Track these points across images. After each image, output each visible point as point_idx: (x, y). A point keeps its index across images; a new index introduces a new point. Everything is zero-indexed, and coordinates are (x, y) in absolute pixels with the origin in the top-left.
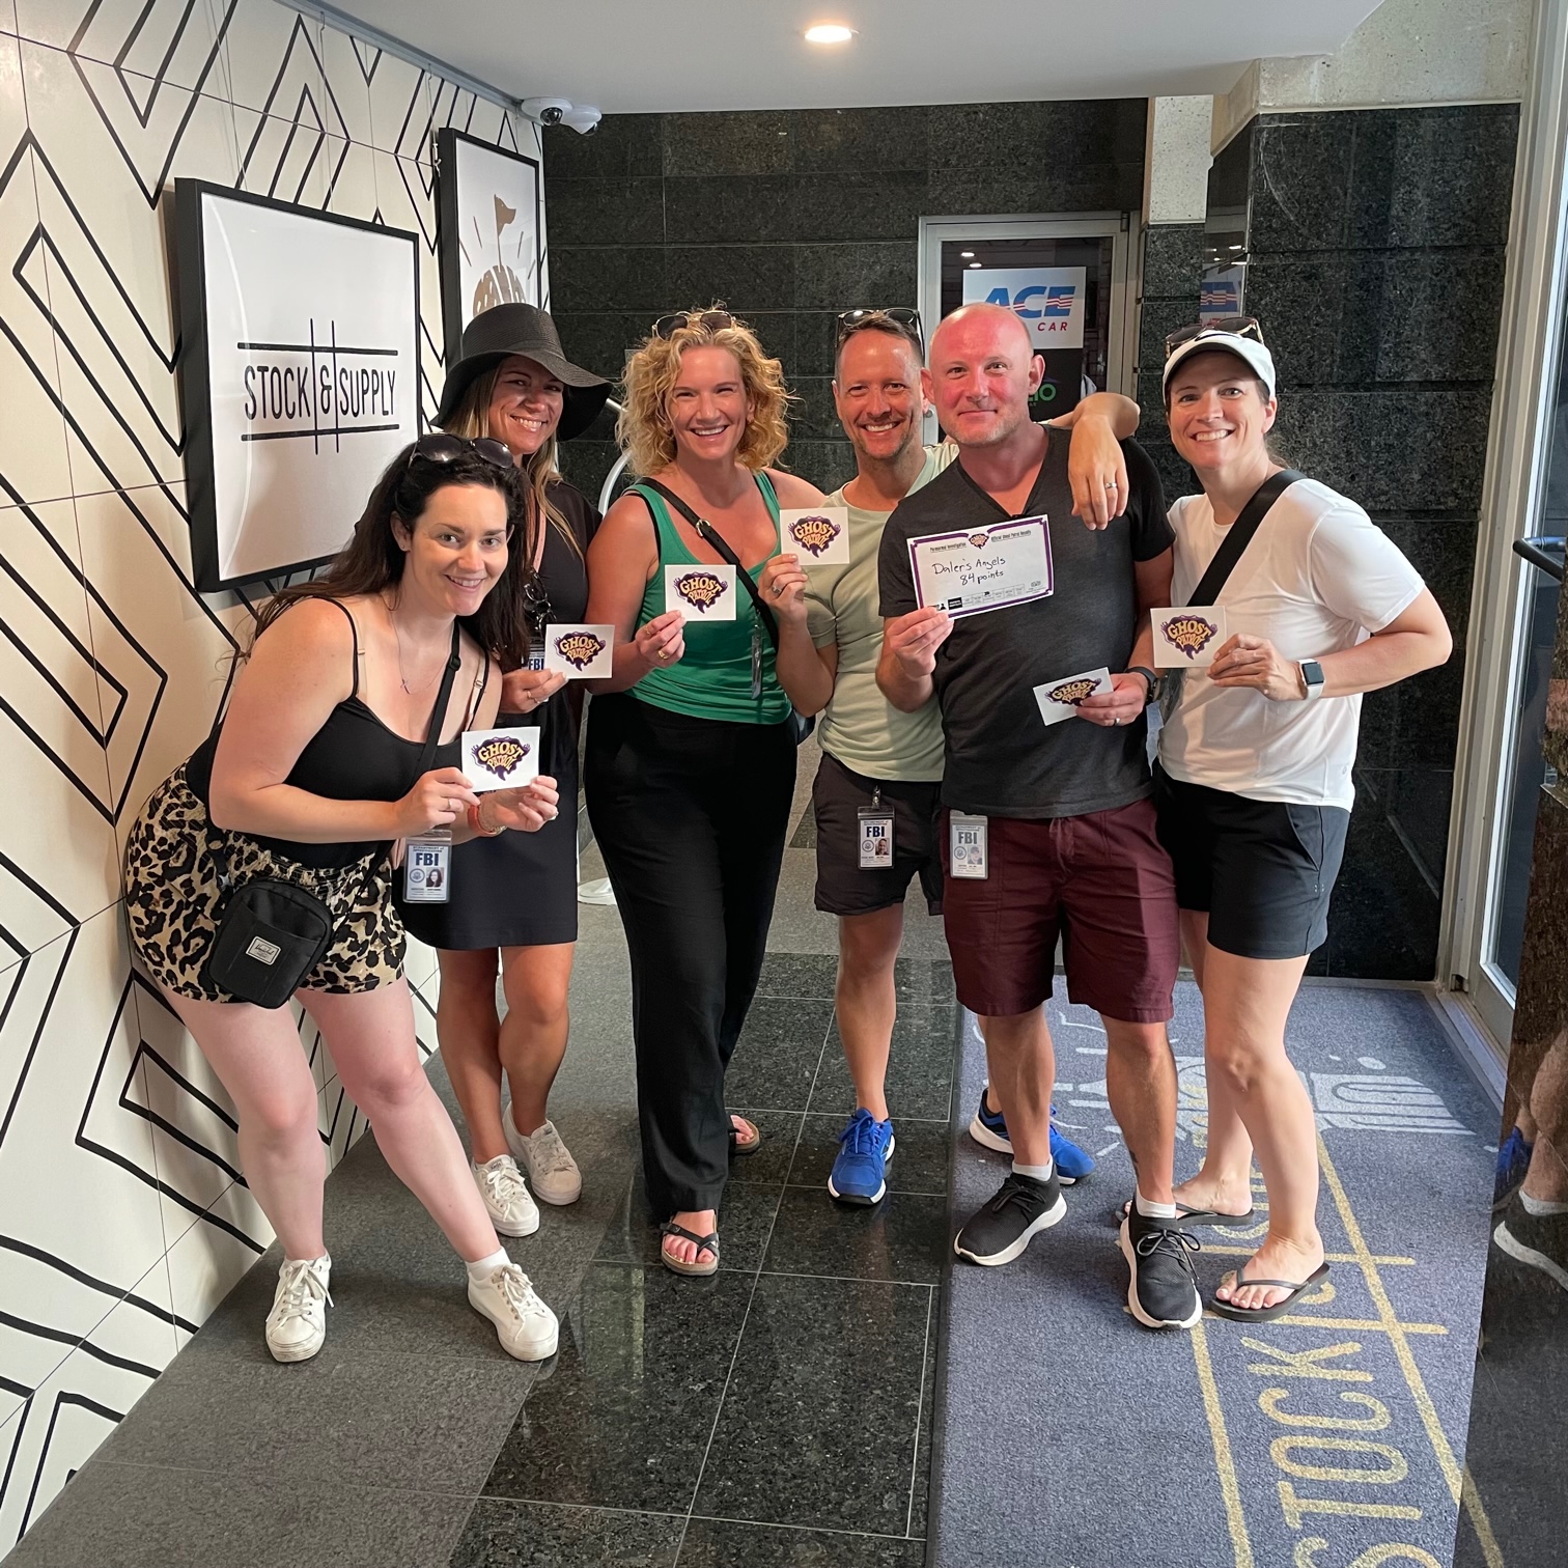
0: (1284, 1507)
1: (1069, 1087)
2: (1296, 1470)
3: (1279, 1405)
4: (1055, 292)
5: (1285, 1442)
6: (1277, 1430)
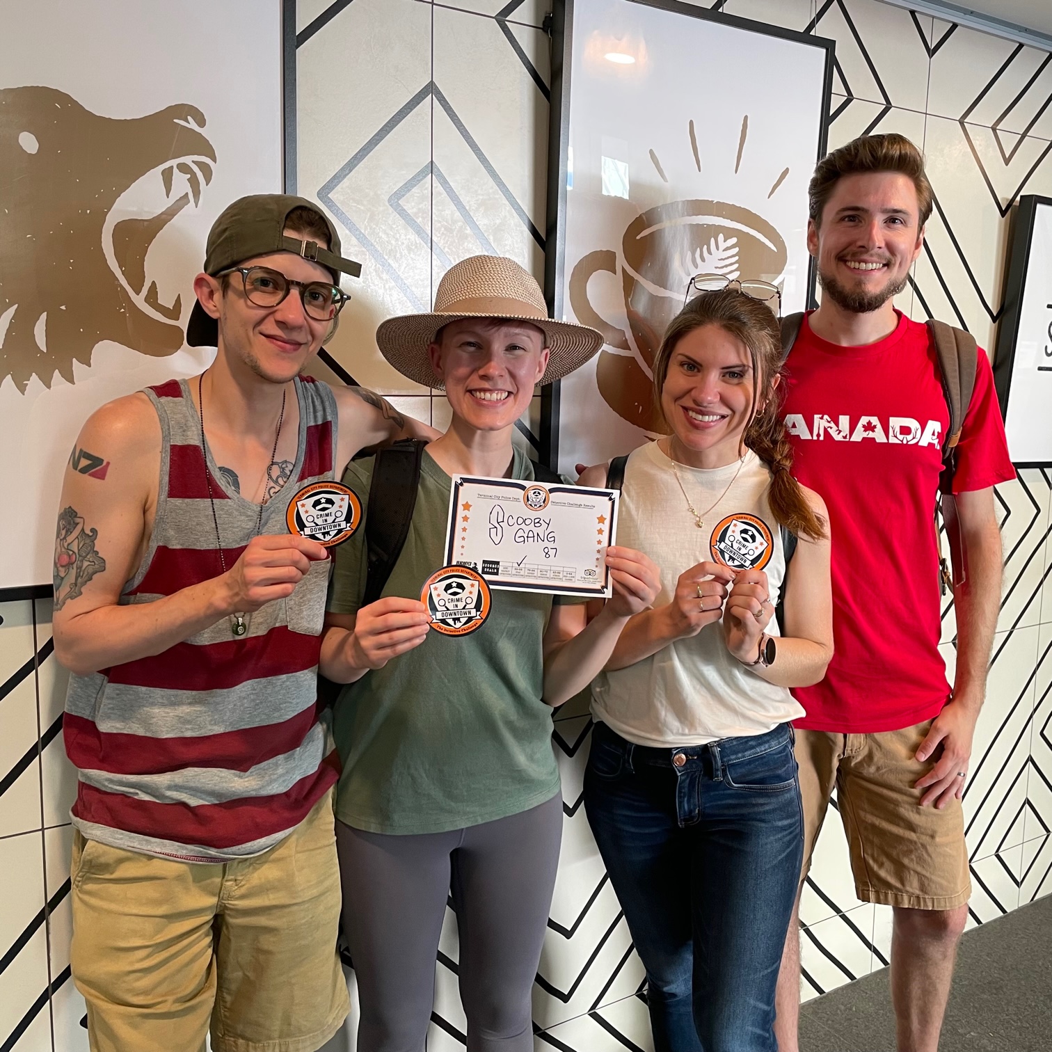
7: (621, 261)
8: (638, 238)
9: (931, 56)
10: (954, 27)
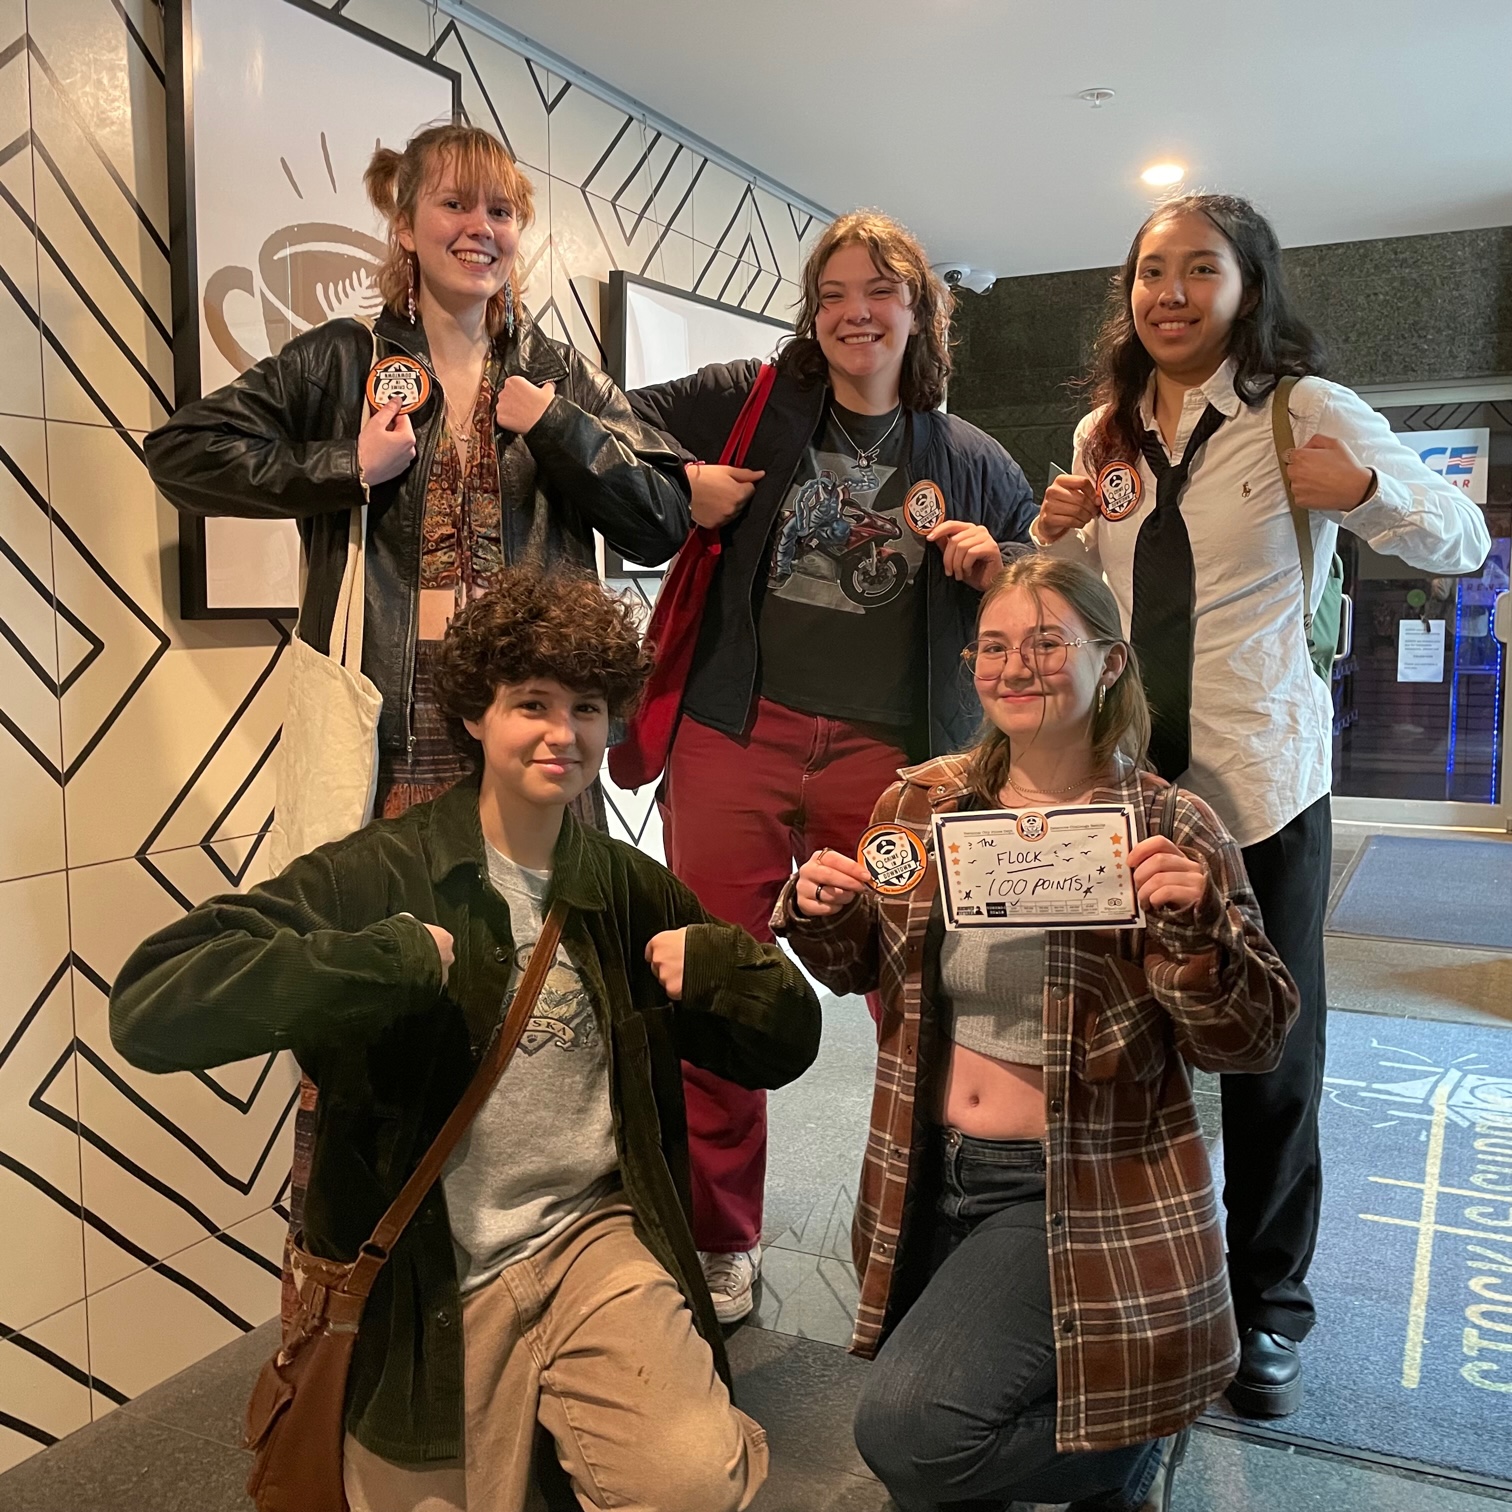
0: (1465, 1342)
1: (1363, 1084)
2: (1486, 1324)
3: (1487, 1286)
4: (1457, 452)
5: (1485, 1307)
6: (1480, 1299)
7: (258, 282)
8: (275, 258)
9: (549, 113)
10: (568, 85)
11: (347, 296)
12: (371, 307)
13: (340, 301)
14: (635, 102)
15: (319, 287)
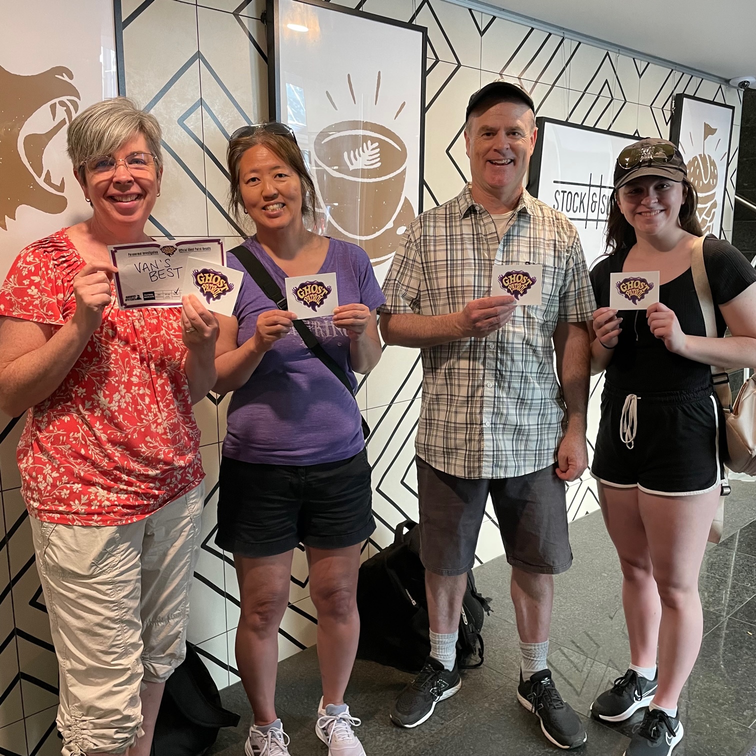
7: (313, 157)
8: (322, 143)
9: (481, 36)
10: (494, 18)
11: (360, 156)
12: (373, 159)
13: (356, 159)
14: (535, 20)
15: (346, 154)
